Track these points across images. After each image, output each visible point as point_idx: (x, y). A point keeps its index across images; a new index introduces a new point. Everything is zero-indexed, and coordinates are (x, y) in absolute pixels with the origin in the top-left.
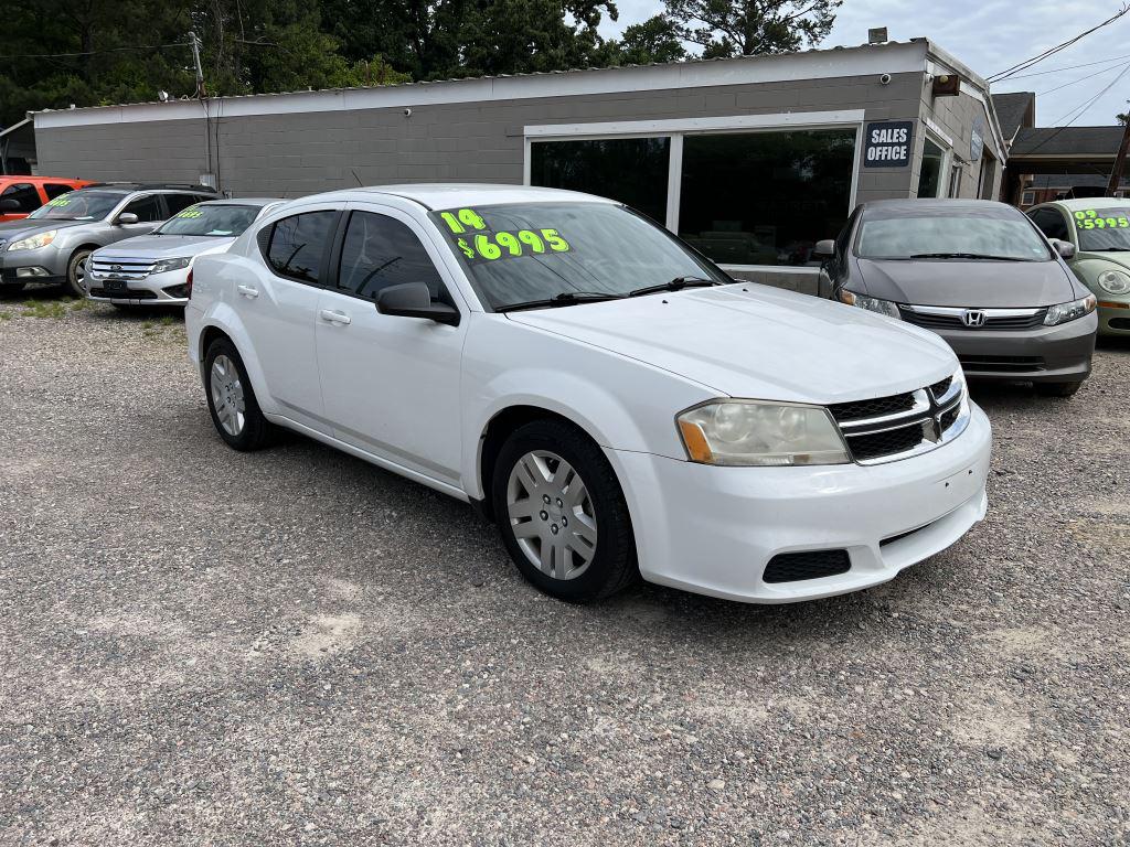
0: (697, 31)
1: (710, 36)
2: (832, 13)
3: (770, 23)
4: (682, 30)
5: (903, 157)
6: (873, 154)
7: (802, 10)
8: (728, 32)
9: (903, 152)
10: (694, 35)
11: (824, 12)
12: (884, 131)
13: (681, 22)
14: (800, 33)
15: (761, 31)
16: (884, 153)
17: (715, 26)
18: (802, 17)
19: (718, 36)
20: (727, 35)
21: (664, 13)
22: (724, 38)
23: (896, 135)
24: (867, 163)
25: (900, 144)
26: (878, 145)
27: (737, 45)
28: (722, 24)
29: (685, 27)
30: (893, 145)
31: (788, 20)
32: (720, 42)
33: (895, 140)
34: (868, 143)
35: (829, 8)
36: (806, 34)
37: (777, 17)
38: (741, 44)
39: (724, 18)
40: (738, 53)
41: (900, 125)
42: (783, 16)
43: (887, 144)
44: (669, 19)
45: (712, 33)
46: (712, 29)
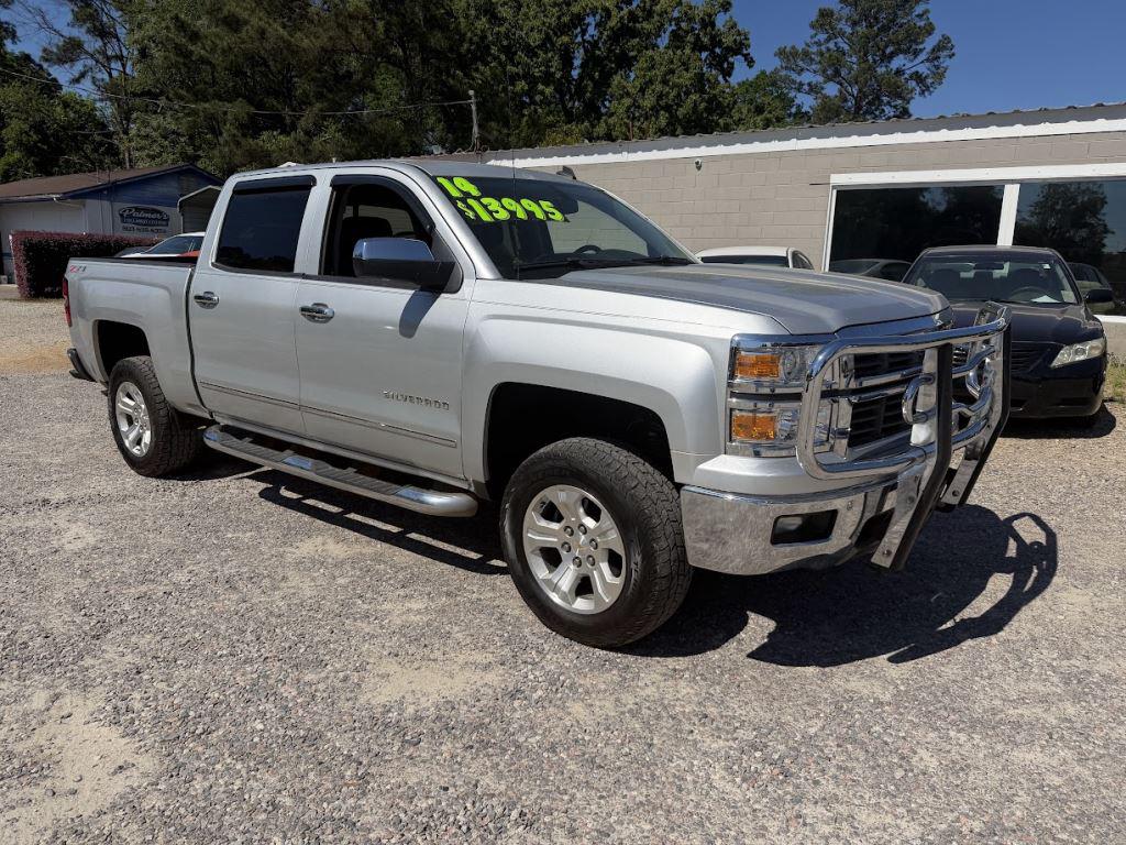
0: (809, 84)
1: (823, 89)
2: (944, 65)
3: (882, 75)
4: (795, 83)
7: (915, 63)
8: (843, 86)
10: (806, 87)
11: (936, 63)
13: (794, 76)
14: (913, 84)
17: (829, 79)
18: (914, 70)
21: (779, 67)
27: (849, 97)
28: (835, 77)
29: (798, 79)
31: (899, 72)
35: (941, 60)
36: (918, 84)
37: (889, 70)
38: (852, 96)
39: (838, 71)
42: (894, 69)
44: (783, 73)
45: (825, 86)
46: (825, 82)
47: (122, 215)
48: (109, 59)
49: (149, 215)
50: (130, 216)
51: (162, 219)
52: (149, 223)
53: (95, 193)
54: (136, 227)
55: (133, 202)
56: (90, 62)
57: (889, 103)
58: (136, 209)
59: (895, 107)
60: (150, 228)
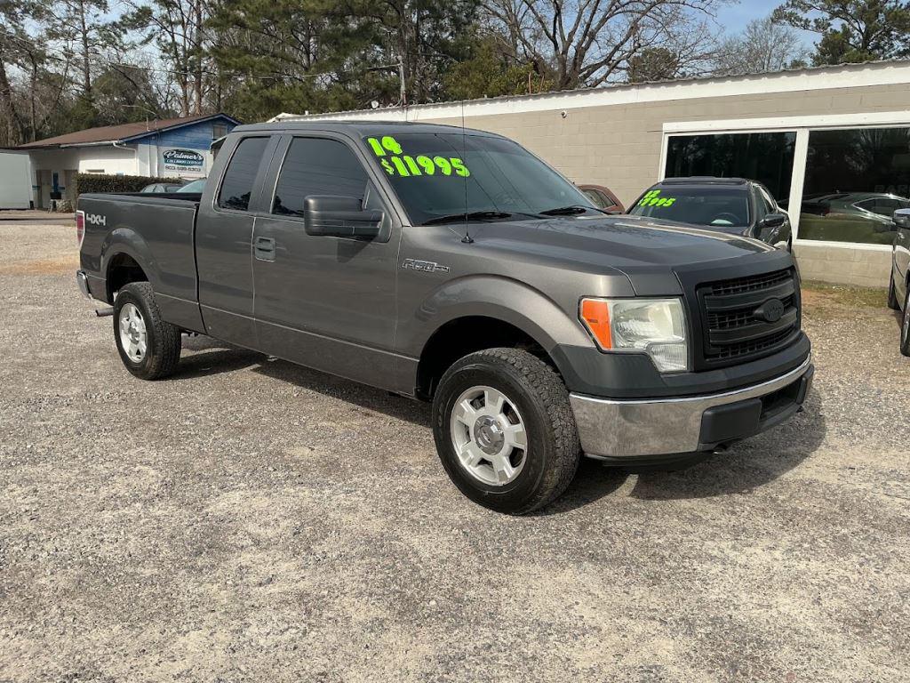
0: (816, 21)
1: (829, 25)
3: (891, 10)
4: (801, 20)
8: (847, 20)
10: (813, 23)
13: (800, 14)
15: (882, 17)
17: (834, 15)
19: (837, 25)
20: (846, 23)
21: (784, 4)
22: (843, 26)
27: (856, 32)
28: (842, 14)
29: (804, 16)
32: (839, 29)
37: (899, 5)
38: (860, 31)
39: (844, 7)
40: (857, 39)
44: (789, 10)
45: (831, 22)
46: (831, 18)
47: (165, 157)
48: (171, 23)
49: (187, 157)
50: (172, 158)
51: (197, 160)
52: (187, 163)
53: (146, 139)
54: (176, 166)
55: (174, 146)
56: (157, 28)
57: (897, 37)
58: (177, 151)
59: (905, 40)
60: (187, 167)
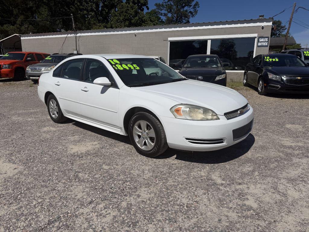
0: (164, 13)
3: (182, 12)
4: (160, 13)
5: (267, 45)
6: (259, 44)
7: (190, 9)
9: (267, 44)
11: (195, 9)
12: (262, 39)
13: (160, 11)
14: (190, 14)
16: (262, 44)
21: (156, 9)
23: (265, 40)
24: (258, 46)
25: (266, 42)
26: (261, 42)
28: (170, 12)
30: (264, 42)
32: (170, 16)
33: (265, 41)
34: (258, 42)
41: (266, 37)
42: (185, 10)
43: (263, 42)
45: (168, 14)
57: (184, 19)
